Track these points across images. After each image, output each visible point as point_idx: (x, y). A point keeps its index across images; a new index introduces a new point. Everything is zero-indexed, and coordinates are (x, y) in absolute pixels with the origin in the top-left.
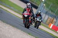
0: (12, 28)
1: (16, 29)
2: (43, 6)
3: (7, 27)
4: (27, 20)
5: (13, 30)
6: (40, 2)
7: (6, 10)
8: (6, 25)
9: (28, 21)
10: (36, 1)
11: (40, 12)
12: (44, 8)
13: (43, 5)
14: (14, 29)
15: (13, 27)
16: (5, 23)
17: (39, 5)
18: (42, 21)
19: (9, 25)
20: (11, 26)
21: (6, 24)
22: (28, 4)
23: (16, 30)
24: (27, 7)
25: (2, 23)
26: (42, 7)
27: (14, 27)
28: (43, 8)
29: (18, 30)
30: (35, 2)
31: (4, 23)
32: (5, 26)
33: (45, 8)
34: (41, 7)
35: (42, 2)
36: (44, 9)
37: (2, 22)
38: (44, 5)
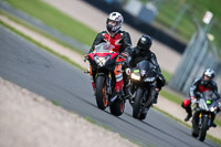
0: (85, 127)
1: (103, 130)
2: (206, 44)
3: (67, 124)
4: (106, 76)
5: (90, 134)
6: (193, 27)
7: (64, 57)
8: (63, 114)
9: (109, 84)
10: (181, 23)
11: (213, 75)
12: (210, 48)
13: (207, 38)
14: (94, 129)
16: (59, 108)
17: (189, 38)
18: (218, 110)
19: (74, 116)
20: (82, 120)
21: (64, 111)
22: (112, 17)
23: (101, 134)
24: (109, 28)
26: (203, 44)
27: (94, 122)
28: (204, 50)
29: (110, 133)
30: (174, 24)
32: (59, 117)
33: (215, 48)
34: (198, 45)
35: (203, 24)
36: (210, 55)
37: (50, 104)
38: (211, 37)
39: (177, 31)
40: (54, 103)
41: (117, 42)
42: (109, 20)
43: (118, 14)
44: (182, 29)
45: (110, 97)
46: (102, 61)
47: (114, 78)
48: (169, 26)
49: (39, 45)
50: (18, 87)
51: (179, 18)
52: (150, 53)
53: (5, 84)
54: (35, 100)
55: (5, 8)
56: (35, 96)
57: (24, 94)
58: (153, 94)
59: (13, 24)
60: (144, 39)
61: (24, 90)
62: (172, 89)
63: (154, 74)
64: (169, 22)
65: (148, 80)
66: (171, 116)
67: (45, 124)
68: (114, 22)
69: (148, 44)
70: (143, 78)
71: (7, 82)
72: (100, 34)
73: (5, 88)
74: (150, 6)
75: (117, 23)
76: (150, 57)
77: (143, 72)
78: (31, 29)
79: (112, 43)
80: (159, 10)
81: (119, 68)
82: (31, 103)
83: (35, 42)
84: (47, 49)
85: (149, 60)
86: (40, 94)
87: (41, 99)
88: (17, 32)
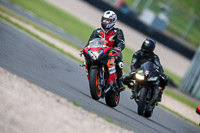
0: (103, 126)
3: (86, 123)
8: (83, 114)
10: (190, 32)
15: (107, 123)
16: (80, 108)
19: (94, 115)
20: (101, 119)
21: (83, 111)
22: (106, 16)
23: (118, 132)
24: (104, 26)
25: (69, 107)
31: (76, 107)
32: (80, 116)
37: (71, 105)
39: (186, 39)
40: (75, 104)
41: (111, 39)
42: (103, 18)
43: (112, 13)
44: (191, 37)
45: (104, 88)
46: (95, 55)
47: (107, 71)
48: (179, 35)
49: (62, 51)
50: (43, 90)
51: (188, 27)
52: (153, 55)
53: (30, 87)
54: (58, 101)
55: (29, 17)
56: (58, 97)
57: (48, 96)
58: (157, 92)
59: (38, 33)
60: (148, 42)
61: (48, 92)
62: (182, 91)
63: (157, 74)
64: (180, 31)
65: (152, 79)
66: (181, 117)
67: (66, 122)
68: (108, 19)
69: (152, 46)
70: (146, 77)
71: (33, 85)
72: (95, 31)
73: (30, 90)
74: (162, 16)
75: (111, 21)
76: (153, 58)
77: (147, 73)
78: (54, 37)
79: (107, 39)
80: (170, 20)
81: (112, 61)
82: (55, 104)
83: (58, 49)
84: (69, 55)
85: (153, 61)
86: (63, 96)
87: (63, 100)
88: (42, 40)
